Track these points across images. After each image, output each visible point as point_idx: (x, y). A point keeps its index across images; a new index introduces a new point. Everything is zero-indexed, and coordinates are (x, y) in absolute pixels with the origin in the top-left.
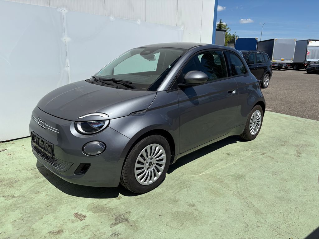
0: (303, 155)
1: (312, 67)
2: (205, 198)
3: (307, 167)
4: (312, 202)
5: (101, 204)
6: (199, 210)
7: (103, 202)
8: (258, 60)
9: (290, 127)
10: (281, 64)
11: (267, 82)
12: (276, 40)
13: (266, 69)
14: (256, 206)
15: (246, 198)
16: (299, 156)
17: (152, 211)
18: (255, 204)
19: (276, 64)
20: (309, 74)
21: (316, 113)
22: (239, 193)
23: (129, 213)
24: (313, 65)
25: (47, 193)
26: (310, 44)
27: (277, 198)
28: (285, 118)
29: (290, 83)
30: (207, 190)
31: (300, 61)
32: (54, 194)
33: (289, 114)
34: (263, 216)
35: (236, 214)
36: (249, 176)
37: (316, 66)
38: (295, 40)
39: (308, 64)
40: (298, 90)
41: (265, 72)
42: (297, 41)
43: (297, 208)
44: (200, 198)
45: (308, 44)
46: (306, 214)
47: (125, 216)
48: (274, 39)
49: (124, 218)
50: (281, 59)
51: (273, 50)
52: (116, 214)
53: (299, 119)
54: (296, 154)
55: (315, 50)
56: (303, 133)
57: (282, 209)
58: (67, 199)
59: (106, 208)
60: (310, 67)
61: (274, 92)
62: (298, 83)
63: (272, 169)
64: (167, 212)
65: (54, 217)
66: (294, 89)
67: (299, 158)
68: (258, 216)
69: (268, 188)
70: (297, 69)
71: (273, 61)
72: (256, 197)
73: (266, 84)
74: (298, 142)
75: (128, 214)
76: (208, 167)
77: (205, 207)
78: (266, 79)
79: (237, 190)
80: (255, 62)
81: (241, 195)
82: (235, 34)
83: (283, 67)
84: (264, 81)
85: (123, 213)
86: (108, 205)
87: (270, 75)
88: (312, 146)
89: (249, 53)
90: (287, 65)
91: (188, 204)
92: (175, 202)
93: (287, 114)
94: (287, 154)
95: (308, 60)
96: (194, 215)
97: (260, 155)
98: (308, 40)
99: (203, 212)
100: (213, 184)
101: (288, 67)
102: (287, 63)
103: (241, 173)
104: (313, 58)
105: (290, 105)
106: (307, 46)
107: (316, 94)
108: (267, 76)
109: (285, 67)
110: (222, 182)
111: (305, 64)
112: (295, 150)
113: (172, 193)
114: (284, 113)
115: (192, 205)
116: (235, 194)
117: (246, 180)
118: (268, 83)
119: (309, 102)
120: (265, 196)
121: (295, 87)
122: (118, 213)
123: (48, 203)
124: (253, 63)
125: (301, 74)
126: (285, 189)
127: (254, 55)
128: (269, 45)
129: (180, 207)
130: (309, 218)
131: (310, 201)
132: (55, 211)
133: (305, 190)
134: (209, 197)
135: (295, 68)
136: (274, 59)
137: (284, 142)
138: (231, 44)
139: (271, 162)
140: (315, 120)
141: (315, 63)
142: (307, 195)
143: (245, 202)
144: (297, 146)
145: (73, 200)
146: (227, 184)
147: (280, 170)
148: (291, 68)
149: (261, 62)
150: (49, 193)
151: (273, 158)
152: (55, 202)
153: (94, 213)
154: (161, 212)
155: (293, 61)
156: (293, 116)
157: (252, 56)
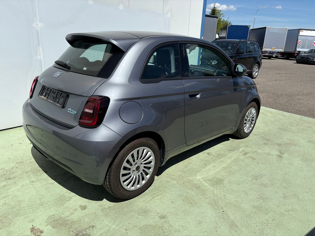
0: (285, 155)
1: (302, 57)
2: (179, 208)
3: (289, 170)
4: (291, 212)
5: (63, 216)
6: (170, 223)
7: (65, 213)
8: (248, 50)
9: (275, 123)
10: (271, 53)
11: (256, 72)
12: (268, 28)
13: (256, 59)
14: (232, 218)
15: (222, 208)
16: (281, 157)
17: (118, 225)
18: (230, 215)
19: (266, 53)
20: (298, 64)
21: (302, 107)
22: (215, 201)
23: (93, 227)
24: (303, 55)
25: (5, 201)
26: (301, 33)
27: (254, 207)
28: (271, 113)
29: (279, 73)
30: (182, 198)
31: (291, 50)
32: (13, 203)
33: (275, 109)
34: (237, 230)
35: (209, 228)
36: (228, 181)
37: (306, 56)
38: (287, 29)
39: (298, 54)
40: (286, 81)
41: (255, 62)
42: (288, 30)
43: (274, 220)
44: (173, 208)
45: (299, 33)
46: (283, 227)
47: (88, 231)
48: (266, 28)
49: (86, 234)
50: (272, 48)
51: (265, 39)
52: (77, 230)
53: (284, 114)
54: (279, 154)
55: (306, 40)
56: (287, 130)
57: (259, 222)
58: (25, 210)
59: (68, 220)
60: (300, 57)
61: (262, 83)
62: (286, 74)
63: (253, 172)
64: (135, 226)
65: (8, 233)
66: (282, 80)
67: (281, 159)
68: (232, 231)
69: (245, 195)
70: (287, 59)
71: (264, 50)
72: (232, 206)
73: (255, 74)
74: (282, 140)
75: (91, 229)
76: (186, 169)
77: (177, 219)
78: (255, 69)
79: (214, 197)
80: (245, 51)
81: (216, 203)
82: (228, 20)
83: (274, 56)
84: (253, 72)
85: (86, 227)
86: (70, 217)
87: (259, 64)
88: (295, 145)
89: (239, 42)
90: (277, 54)
91: (159, 215)
92: (145, 212)
93: (273, 108)
94: (268, 154)
95: (298, 50)
96: (164, 229)
97: (242, 155)
98: (299, 29)
99: (174, 226)
100: (188, 191)
101: (278, 56)
102: (277, 52)
103: (219, 177)
104: (303, 47)
105: (277, 98)
106: (298, 35)
107: (303, 86)
108: (257, 66)
109: (275, 56)
110: (199, 187)
111: (295, 53)
112: (277, 150)
113: (144, 201)
114: (270, 107)
115: (163, 217)
116: (211, 203)
117: (225, 185)
118: (257, 74)
119: (296, 95)
120: (242, 205)
121: (284, 78)
122: (80, 228)
123: (3, 215)
124: (243, 53)
125: (291, 63)
126: (264, 196)
127: (244, 44)
128: (261, 33)
129: (150, 220)
130: (286, 233)
131: (288, 211)
132: (10, 224)
133: (285, 197)
134: (182, 207)
135: (285, 57)
136: (265, 48)
137: (267, 140)
138: (224, 31)
139: (252, 164)
140: (300, 115)
141: (305, 53)
142: (286, 204)
143: (220, 213)
144: (279, 145)
145: (32, 211)
146: (203, 190)
147: (260, 174)
148: (281, 57)
149: (252, 52)
150: (7, 201)
151: (255, 159)
152: (12, 213)
153: (54, 227)
154: (128, 225)
155: (283, 51)
156: (279, 110)
157: (242, 45)
